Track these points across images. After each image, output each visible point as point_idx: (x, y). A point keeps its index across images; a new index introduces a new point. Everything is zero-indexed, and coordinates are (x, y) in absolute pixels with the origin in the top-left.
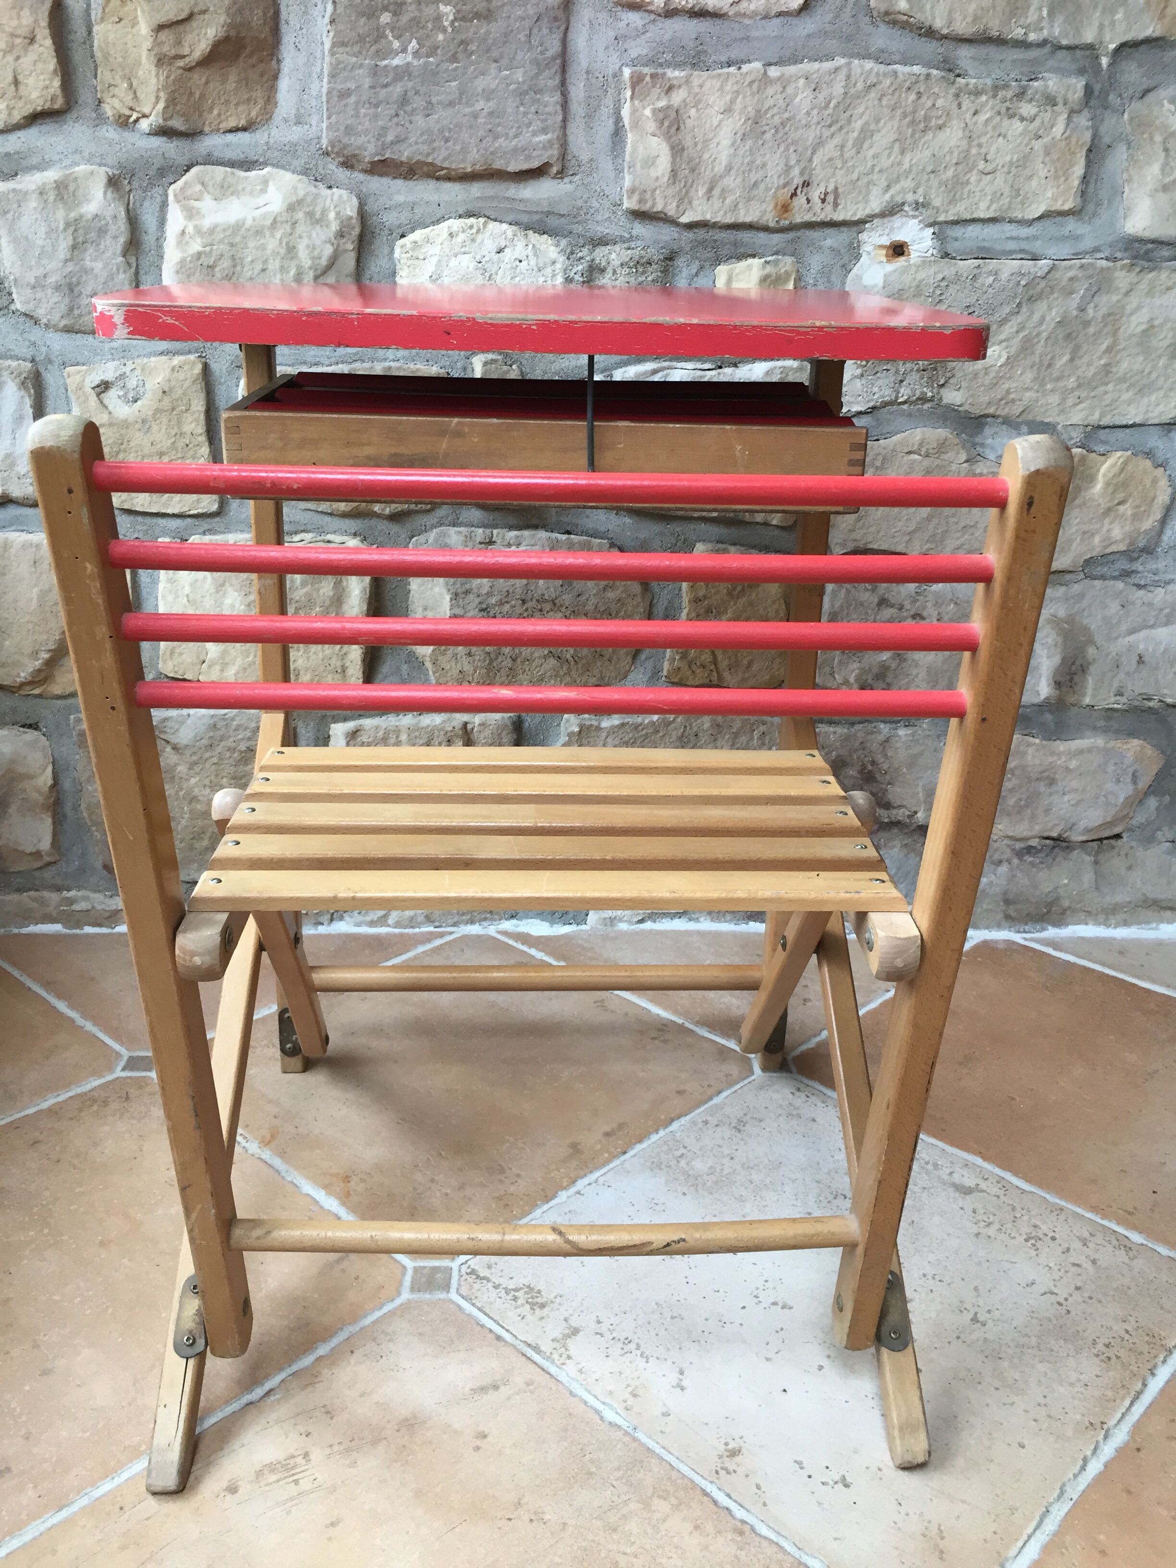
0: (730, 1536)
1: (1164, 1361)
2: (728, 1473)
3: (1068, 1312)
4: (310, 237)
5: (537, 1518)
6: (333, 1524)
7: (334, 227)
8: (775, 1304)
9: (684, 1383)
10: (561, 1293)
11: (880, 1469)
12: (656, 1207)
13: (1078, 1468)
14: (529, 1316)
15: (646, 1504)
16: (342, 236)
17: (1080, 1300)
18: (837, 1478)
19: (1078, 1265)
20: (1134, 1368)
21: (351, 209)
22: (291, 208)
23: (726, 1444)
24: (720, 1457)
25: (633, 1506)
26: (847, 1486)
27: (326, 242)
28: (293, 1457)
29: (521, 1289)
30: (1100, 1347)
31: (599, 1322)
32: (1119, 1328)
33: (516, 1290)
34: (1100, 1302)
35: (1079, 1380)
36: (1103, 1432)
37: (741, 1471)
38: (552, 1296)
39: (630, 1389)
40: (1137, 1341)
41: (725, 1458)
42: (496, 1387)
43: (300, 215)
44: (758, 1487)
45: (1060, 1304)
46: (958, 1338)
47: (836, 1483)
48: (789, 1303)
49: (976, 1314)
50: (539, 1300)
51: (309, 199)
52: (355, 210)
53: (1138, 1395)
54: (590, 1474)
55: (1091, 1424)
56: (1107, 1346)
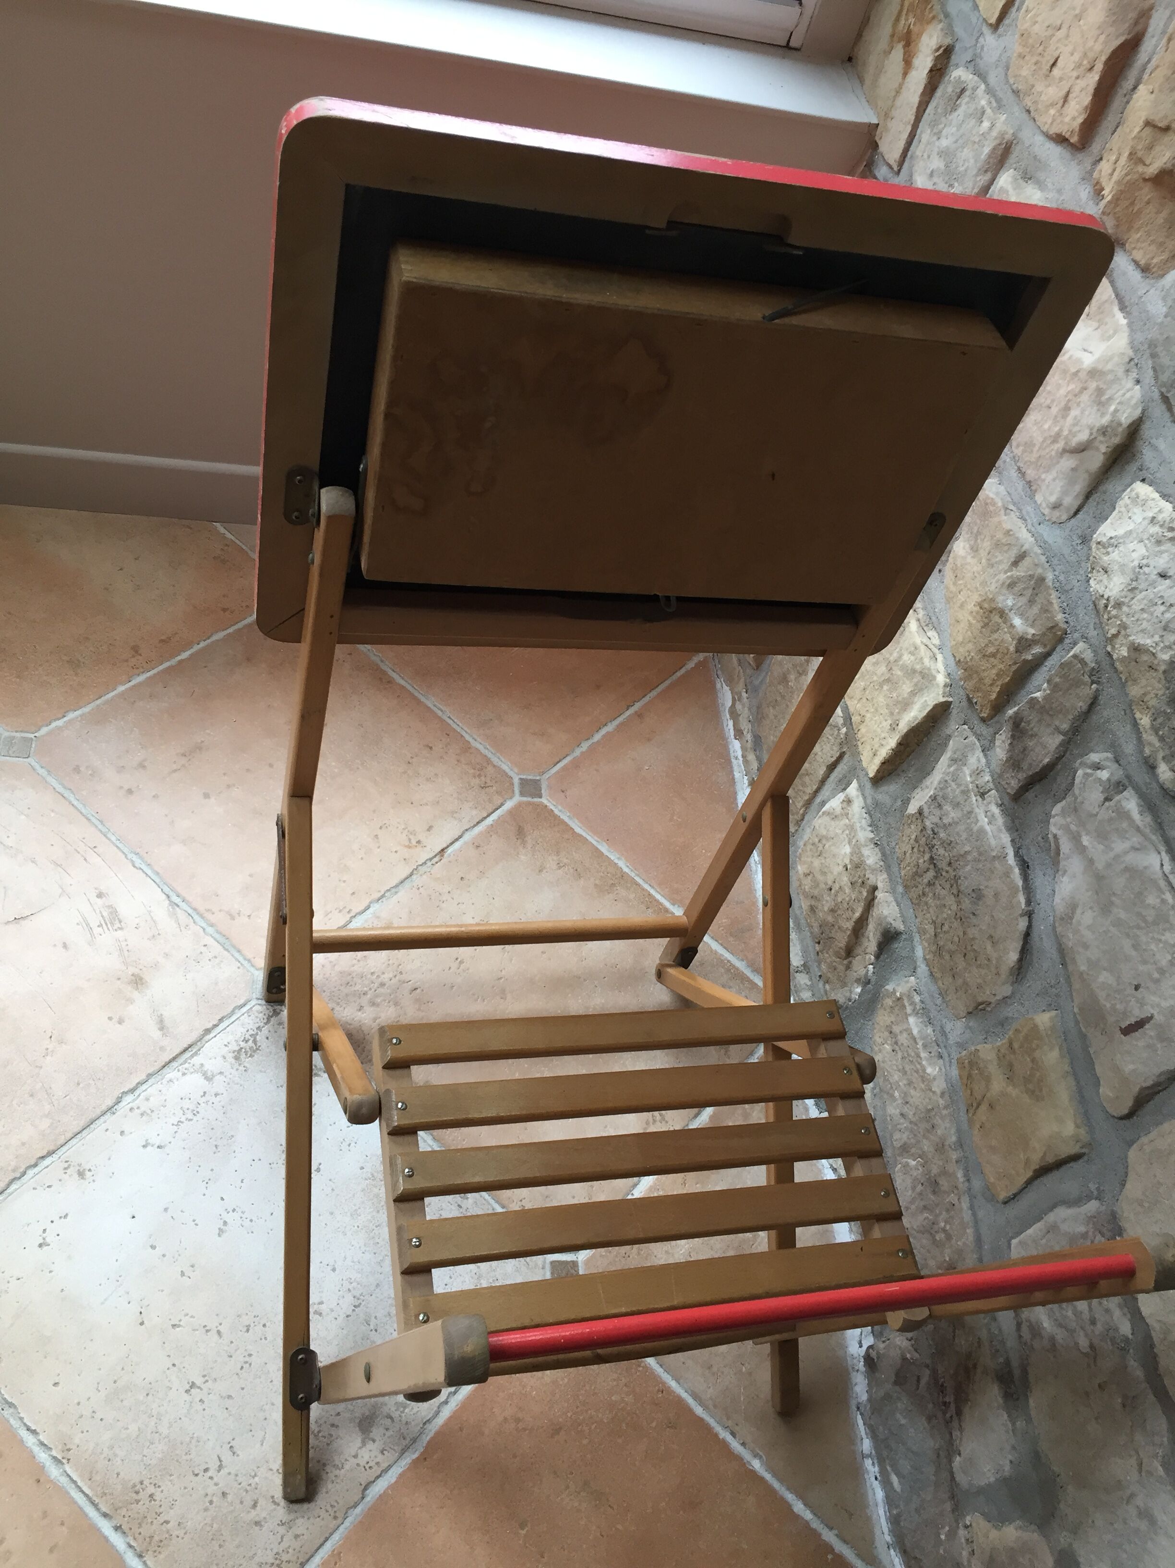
0: (13, 1164)
1: (130, 1546)
2: (65, 1169)
3: (197, 1475)
4: (1083, 412)
5: (47, 1053)
6: (65, 946)
7: (1105, 420)
8: (225, 1223)
9: (149, 1148)
10: (249, 1071)
11: (51, 1272)
12: (345, 1144)
13: (29, 1424)
14: (227, 1048)
15: (47, 1116)
16: (1104, 434)
17: (210, 1491)
18: (48, 1240)
19: (255, 1506)
20: (123, 1511)
21: (1126, 417)
22: (1093, 373)
23: (90, 1170)
24: (80, 1165)
25: (47, 1107)
26: (40, 1246)
27: (1089, 426)
28: (120, 922)
29: (256, 1045)
30: (151, 1490)
31: (216, 1095)
32: (172, 1515)
33: (255, 1042)
34: (206, 1510)
35: (116, 1455)
36: (60, 1457)
37: (66, 1177)
38: (246, 1064)
39: (149, 1112)
40: (154, 1527)
41: (78, 1168)
42: (161, 1029)
43: (1093, 385)
44: (49, 1187)
45: (206, 1470)
46: (174, 1365)
47: (44, 1239)
48: (224, 1235)
49: (199, 1388)
50: (243, 1056)
51: (1110, 377)
52: (1130, 421)
53: (95, 1505)
54: (78, 1084)
55: (69, 1450)
56: (151, 1496)
